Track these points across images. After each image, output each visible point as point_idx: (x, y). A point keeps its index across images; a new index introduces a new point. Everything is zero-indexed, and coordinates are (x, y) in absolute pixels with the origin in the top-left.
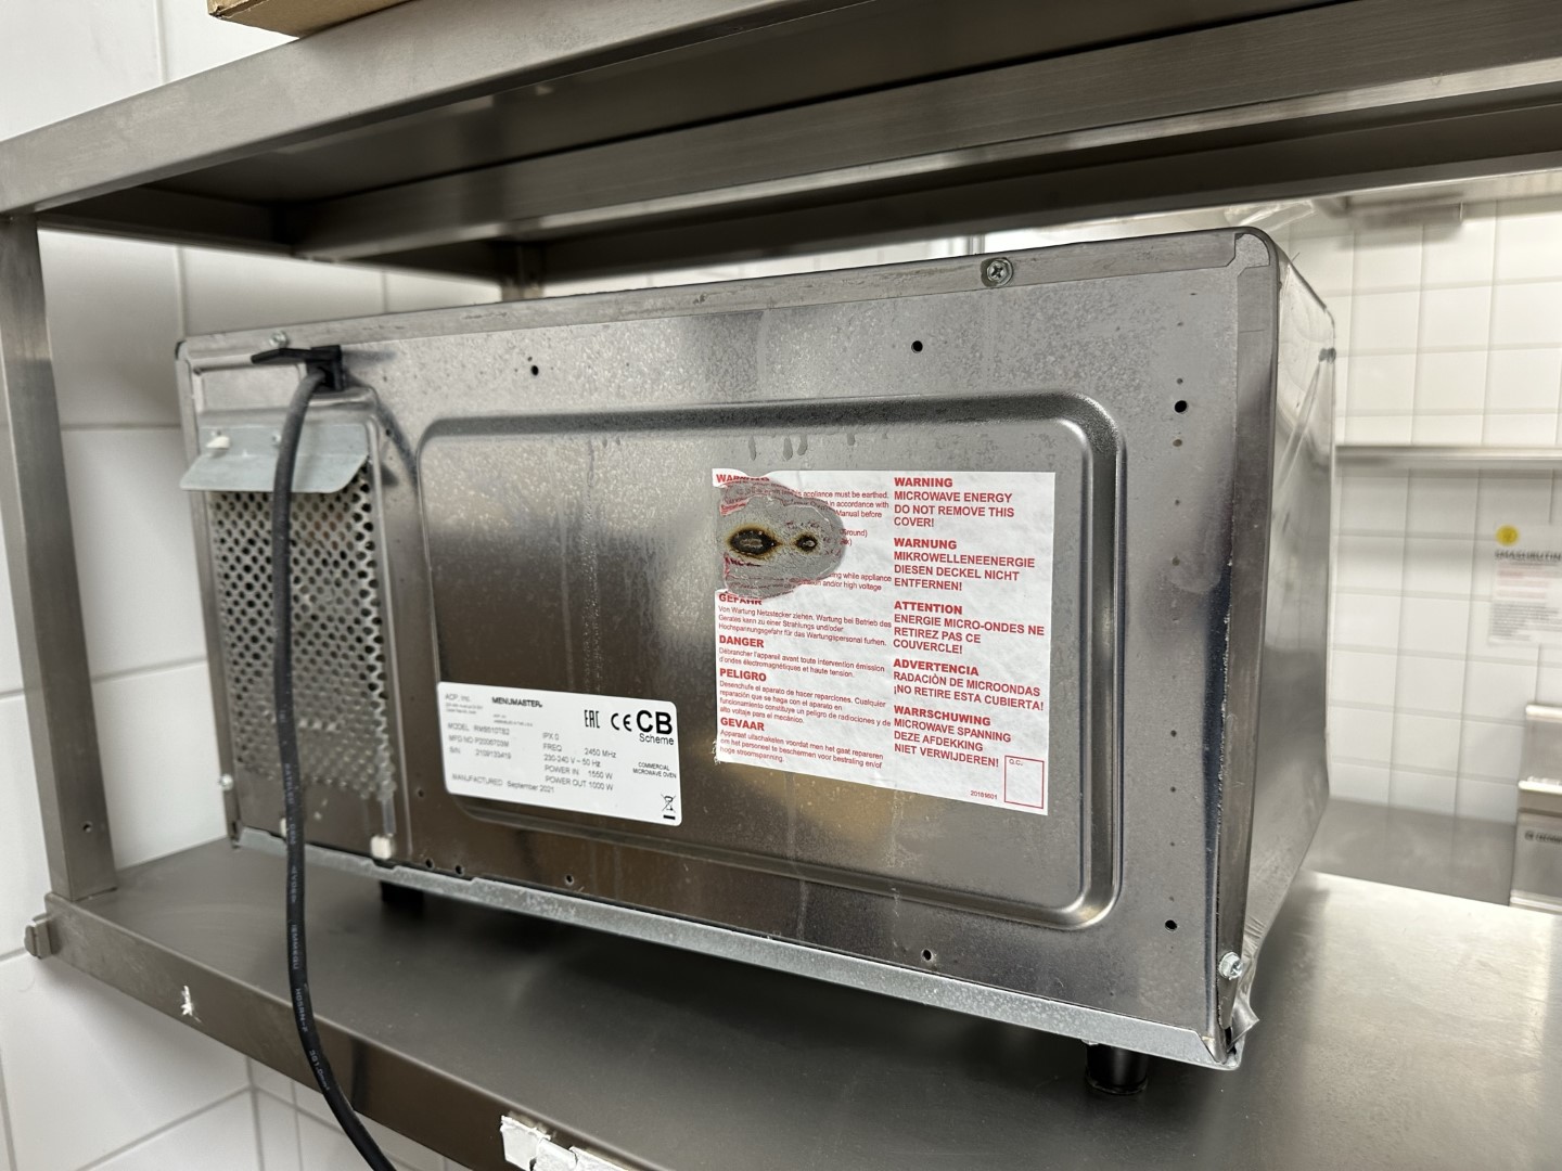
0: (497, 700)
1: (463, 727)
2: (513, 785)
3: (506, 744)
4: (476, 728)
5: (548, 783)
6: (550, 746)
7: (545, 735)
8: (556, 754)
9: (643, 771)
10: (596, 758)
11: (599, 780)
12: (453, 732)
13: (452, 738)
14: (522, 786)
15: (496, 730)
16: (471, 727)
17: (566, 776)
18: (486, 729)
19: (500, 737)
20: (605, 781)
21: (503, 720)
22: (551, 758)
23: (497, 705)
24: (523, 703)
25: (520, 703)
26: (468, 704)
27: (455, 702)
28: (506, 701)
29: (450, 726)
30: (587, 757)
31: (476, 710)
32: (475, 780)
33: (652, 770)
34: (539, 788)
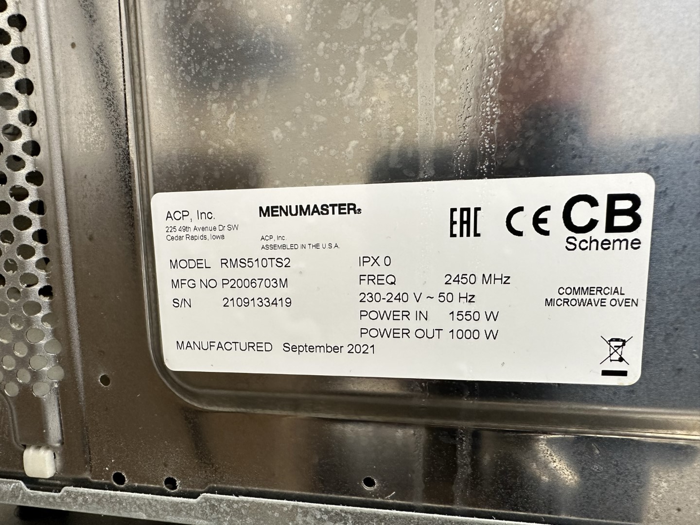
0: (268, 212)
1: (199, 263)
2: (294, 348)
3: (284, 283)
4: (224, 262)
5: (366, 339)
6: (371, 279)
7: (364, 260)
8: (384, 289)
9: (566, 301)
10: (468, 289)
11: (472, 325)
12: (178, 274)
13: (176, 284)
14: (311, 349)
15: (264, 263)
16: (213, 260)
17: (403, 324)
18: (243, 263)
19: (273, 272)
20: (483, 325)
21: (280, 243)
22: (373, 297)
23: (269, 219)
24: (323, 210)
25: (316, 210)
26: (210, 224)
27: (186, 222)
28: (287, 211)
29: (174, 264)
30: (446, 289)
31: (225, 232)
32: (220, 346)
33: (586, 297)
34: (346, 349)
